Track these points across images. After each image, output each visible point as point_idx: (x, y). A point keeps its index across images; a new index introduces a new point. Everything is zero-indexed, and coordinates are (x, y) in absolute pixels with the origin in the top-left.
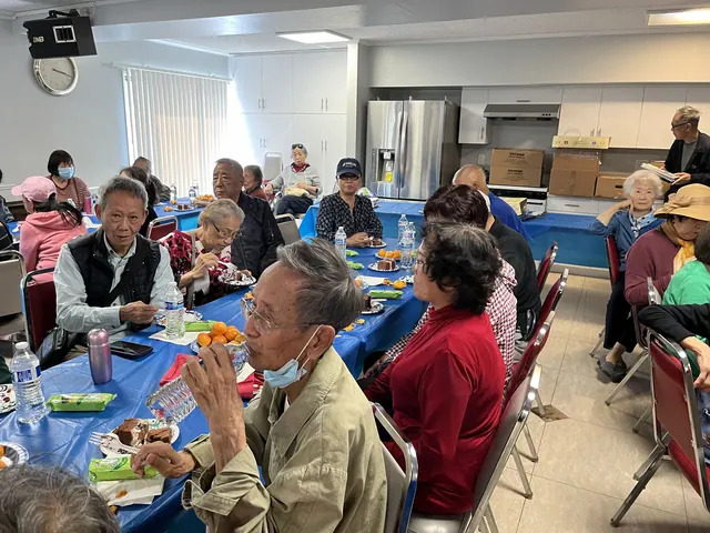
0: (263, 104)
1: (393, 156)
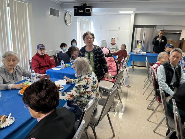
0: (101, 28)
1: (141, 42)
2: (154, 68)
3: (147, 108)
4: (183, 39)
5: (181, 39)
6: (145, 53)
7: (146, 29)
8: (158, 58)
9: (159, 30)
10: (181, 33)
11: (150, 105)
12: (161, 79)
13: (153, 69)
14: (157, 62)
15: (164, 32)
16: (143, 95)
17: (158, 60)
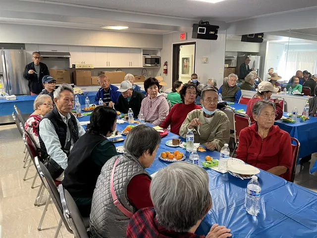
1: (1, 75)
2: (30, 126)
3: (36, 205)
4: (74, 66)
5: (71, 67)
6: (13, 97)
7: (4, 50)
8: (34, 105)
9: (31, 53)
10: (69, 56)
11: (38, 196)
12: (52, 143)
13: (28, 128)
14: (34, 114)
15: (41, 56)
16: (25, 180)
17: (35, 108)
